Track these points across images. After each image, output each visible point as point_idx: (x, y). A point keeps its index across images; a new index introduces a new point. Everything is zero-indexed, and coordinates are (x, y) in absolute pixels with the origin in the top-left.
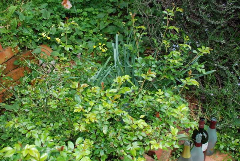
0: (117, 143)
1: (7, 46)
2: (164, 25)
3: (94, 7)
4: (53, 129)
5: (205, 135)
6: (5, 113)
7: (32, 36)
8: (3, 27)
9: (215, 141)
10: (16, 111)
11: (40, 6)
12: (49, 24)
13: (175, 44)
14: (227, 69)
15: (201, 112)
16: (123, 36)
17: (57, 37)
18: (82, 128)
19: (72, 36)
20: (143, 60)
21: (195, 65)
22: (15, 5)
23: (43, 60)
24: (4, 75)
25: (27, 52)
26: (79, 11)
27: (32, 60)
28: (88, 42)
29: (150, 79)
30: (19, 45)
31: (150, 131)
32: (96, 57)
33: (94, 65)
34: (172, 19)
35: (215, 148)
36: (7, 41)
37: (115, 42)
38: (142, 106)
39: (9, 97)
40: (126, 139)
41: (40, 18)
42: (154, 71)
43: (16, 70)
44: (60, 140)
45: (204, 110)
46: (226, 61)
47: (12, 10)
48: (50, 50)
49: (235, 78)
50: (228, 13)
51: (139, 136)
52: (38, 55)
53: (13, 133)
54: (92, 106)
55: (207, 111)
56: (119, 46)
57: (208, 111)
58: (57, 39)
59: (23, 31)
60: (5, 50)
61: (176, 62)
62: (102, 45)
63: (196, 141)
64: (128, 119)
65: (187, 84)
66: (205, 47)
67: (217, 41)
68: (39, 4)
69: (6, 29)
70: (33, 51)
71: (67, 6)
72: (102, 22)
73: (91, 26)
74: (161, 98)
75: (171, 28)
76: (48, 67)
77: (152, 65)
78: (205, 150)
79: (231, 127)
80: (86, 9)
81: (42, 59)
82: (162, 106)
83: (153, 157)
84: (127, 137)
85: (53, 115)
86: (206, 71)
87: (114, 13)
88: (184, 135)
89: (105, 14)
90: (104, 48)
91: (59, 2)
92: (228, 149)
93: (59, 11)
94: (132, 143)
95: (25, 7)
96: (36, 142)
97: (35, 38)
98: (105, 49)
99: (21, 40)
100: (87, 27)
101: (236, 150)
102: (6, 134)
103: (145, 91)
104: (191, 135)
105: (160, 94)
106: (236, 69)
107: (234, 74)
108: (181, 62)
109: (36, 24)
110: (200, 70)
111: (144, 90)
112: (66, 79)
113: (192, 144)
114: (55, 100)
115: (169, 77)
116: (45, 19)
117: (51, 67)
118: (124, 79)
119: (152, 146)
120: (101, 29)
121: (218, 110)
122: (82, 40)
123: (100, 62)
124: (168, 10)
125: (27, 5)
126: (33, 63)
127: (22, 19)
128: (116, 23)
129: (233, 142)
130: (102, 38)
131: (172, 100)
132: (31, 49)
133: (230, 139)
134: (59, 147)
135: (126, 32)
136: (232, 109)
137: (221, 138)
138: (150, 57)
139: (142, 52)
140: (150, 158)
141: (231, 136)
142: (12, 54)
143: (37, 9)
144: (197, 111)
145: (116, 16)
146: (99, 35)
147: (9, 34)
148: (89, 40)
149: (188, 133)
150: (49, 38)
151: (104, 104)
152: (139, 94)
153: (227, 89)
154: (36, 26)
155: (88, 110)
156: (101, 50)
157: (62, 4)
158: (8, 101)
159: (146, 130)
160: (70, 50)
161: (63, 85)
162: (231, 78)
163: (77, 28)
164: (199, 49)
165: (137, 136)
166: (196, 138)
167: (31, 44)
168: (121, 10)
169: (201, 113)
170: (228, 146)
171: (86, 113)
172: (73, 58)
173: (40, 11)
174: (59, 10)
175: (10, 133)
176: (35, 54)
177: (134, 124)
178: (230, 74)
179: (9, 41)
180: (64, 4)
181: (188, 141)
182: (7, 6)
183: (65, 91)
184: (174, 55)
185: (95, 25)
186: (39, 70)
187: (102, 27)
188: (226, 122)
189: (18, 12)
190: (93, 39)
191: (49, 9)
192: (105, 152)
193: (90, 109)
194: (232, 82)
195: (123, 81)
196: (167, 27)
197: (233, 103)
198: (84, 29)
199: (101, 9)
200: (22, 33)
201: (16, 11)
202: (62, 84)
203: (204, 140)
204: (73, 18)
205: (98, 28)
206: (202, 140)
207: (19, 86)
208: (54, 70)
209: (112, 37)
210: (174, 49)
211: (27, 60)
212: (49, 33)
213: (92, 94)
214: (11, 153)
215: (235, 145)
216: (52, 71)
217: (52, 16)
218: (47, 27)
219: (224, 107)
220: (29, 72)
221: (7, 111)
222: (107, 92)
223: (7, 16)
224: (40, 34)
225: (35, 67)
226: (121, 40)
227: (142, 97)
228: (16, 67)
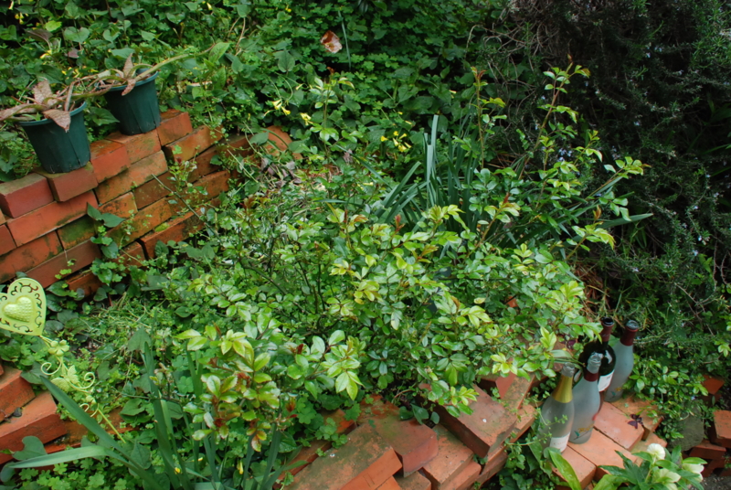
0: (419, 351)
1: (202, 124)
2: (544, 103)
3: (390, 52)
4: (280, 308)
5: (608, 356)
6: (187, 264)
7: (253, 105)
8: (198, 84)
9: (630, 372)
10: (208, 262)
11: (275, 44)
12: (291, 83)
13: (565, 148)
14: (674, 216)
15: (606, 306)
16: (447, 121)
17: (304, 112)
18: (347, 311)
19: (335, 111)
20: (491, 175)
21: (607, 197)
22: (226, 41)
23: (271, 158)
24: (190, 185)
25: (239, 139)
26: (356, 58)
27: (248, 157)
28: (369, 128)
29: (506, 220)
30: (225, 124)
31: (493, 333)
32: (384, 161)
33: (380, 178)
34: (563, 90)
35: (627, 386)
36: (203, 114)
37: (430, 134)
38: (481, 277)
39: (196, 230)
40: (439, 345)
41: (273, 69)
42: (516, 201)
43: (213, 176)
44: (294, 333)
45: (612, 304)
46: (675, 197)
47: (220, 51)
48: (286, 139)
49: (689, 237)
50: (688, 90)
51: (468, 343)
52: (260, 146)
53: (200, 306)
54: (370, 265)
55: (620, 305)
56: (439, 141)
57: (622, 307)
58: (304, 116)
59: (236, 95)
60: (196, 133)
61: (567, 186)
62: (400, 135)
63: (588, 368)
64: (447, 304)
65: (588, 238)
66: (634, 159)
67: (658, 151)
68: (275, 40)
69: (204, 88)
70: (252, 138)
71: (331, 46)
72: (404, 87)
73: (379, 94)
74: (526, 265)
75: (561, 109)
76: (279, 174)
77: (510, 188)
78: (603, 389)
79: (666, 346)
80: (372, 56)
81: (269, 155)
82: (527, 281)
83: (490, 393)
84: (442, 341)
85: (283, 278)
86: (631, 213)
87: (432, 68)
88: (563, 353)
89: (412, 70)
90: (403, 143)
91: (316, 39)
92: (652, 391)
93: (314, 58)
94: (449, 356)
95: (246, 45)
96: (247, 328)
97: (257, 111)
98: (405, 146)
99: (229, 113)
100: (370, 94)
101: (670, 394)
102: (186, 306)
103: (489, 246)
104: (578, 355)
105: (523, 256)
106: (694, 218)
107: (688, 228)
108: (576, 188)
109: (264, 82)
110: (617, 210)
111: (487, 244)
112: (317, 204)
113: (578, 374)
114: (290, 246)
115: (547, 221)
116: (284, 71)
117: (286, 175)
118: (447, 214)
119: (495, 367)
120: (401, 101)
121: (643, 306)
122: (357, 122)
123: (392, 174)
124: (557, 69)
125: (250, 41)
126: (249, 164)
127: (237, 70)
128: (435, 91)
129: (664, 377)
130: (400, 121)
131: (551, 271)
132: (248, 134)
133: (660, 371)
134: (294, 346)
135: (457, 112)
136: (675, 306)
137: (642, 367)
138: (509, 172)
139: (489, 160)
140: (484, 393)
141: (663, 365)
142: (209, 141)
143: (268, 49)
144: (596, 303)
145: (435, 76)
146: (395, 115)
147: (209, 99)
148: (372, 123)
149: (572, 349)
150: (287, 112)
151: (398, 263)
152: (476, 250)
153: (670, 261)
154: (263, 85)
155: (361, 274)
156: (397, 148)
157: (322, 41)
158: (193, 239)
159: (486, 331)
160: (332, 140)
161: (308, 217)
162: (682, 237)
163: (348, 97)
164: (620, 164)
165: (463, 342)
166: (590, 361)
167: (249, 122)
168: (448, 63)
169: (605, 309)
170: (654, 384)
171: (356, 279)
172: (334, 160)
173: (274, 54)
174: (314, 54)
175: (194, 305)
176: (254, 144)
177: (459, 314)
178: (679, 227)
179: (207, 114)
180: (325, 41)
181: (571, 367)
182: (210, 42)
183: (314, 229)
184: (562, 169)
185: (388, 91)
186: (259, 180)
187: (403, 97)
188: (656, 334)
189: (230, 55)
190: (382, 121)
191: (294, 51)
192: (389, 368)
193: (365, 271)
194: (681, 246)
195: (443, 218)
196: (551, 106)
197: (678, 292)
198: (363, 99)
199: (405, 59)
200: (234, 98)
201: (227, 52)
202: (305, 214)
203: (605, 368)
204: (342, 72)
205: (394, 97)
206: (600, 367)
207: (217, 210)
208: (291, 183)
209: (423, 122)
210: (561, 158)
211: (237, 156)
212: (288, 101)
213: (372, 240)
214: (198, 343)
215: (668, 383)
216: (287, 184)
217: (299, 67)
218: (286, 90)
219: (657, 300)
220: (238, 182)
221: (189, 259)
222: (405, 238)
223: (209, 61)
224: (268, 103)
225: (253, 172)
226: (443, 130)
227: (482, 257)
228: (215, 169)
